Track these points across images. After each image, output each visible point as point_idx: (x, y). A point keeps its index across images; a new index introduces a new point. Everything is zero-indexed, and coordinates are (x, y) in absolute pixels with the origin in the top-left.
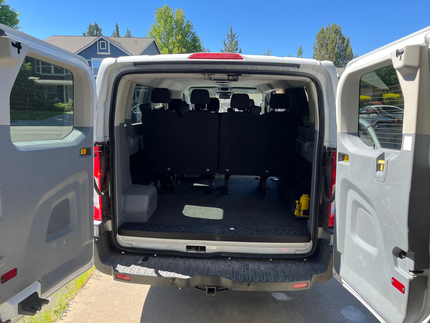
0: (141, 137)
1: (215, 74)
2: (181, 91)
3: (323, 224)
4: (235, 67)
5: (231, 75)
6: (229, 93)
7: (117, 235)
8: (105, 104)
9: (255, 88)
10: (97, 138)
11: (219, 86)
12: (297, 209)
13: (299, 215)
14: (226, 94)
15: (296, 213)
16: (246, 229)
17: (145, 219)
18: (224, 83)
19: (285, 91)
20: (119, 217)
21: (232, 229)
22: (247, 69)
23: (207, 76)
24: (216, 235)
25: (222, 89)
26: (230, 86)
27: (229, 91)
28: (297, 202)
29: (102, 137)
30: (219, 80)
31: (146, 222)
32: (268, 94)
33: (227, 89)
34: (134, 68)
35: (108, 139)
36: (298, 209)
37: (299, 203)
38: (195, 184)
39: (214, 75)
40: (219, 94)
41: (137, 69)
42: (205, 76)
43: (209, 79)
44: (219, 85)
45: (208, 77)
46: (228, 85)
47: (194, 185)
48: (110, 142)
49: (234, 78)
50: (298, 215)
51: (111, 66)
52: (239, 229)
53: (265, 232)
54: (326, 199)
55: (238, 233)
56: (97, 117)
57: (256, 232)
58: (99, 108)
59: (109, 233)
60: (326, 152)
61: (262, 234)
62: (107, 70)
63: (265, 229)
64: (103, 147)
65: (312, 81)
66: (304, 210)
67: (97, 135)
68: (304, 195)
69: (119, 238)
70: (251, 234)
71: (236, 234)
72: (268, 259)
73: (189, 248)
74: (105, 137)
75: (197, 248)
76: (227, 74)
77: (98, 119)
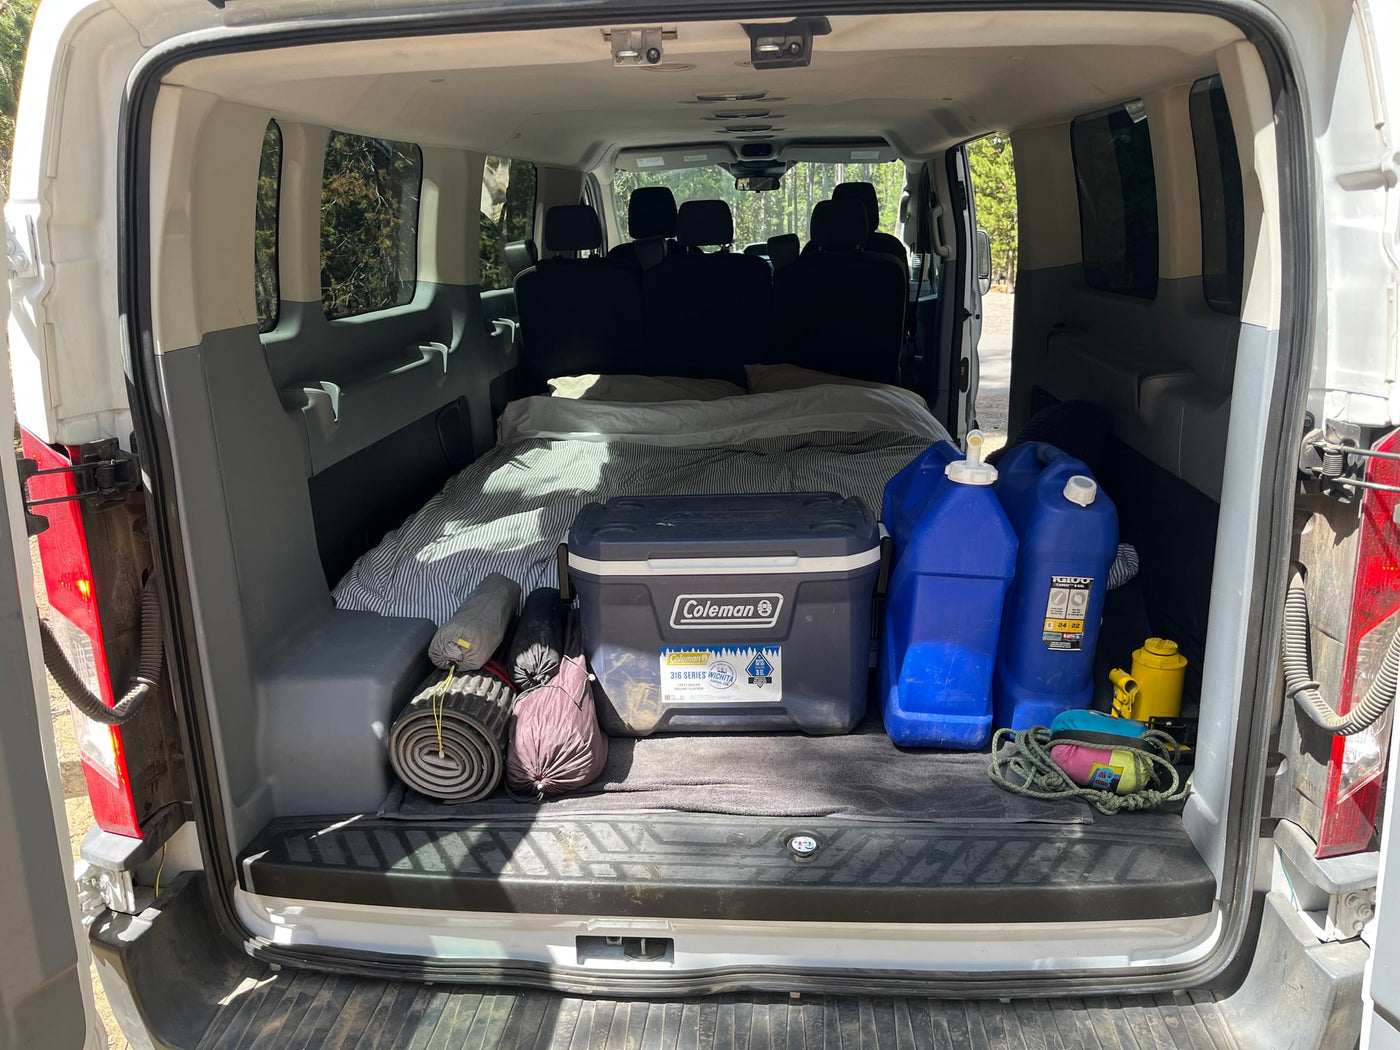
1: (680, 27)
2: (579, 167)
5: (767, 30)
6: (775, 164)
7: (238, 891)
10: (60, 421)
11: (729, 137)
14: (762, 172)
20: (237, 802)
21: (803, 849)
24: (721, 892)
25: (746, 149)
26: (774, 135)
27: (772, 157)
28: (1120, 677)
29: (97, 414)
32: (935, 158)
33: (764, 148)
37: (1130, 685)
39: (674, 34)
40: (734, 171)
43: (645, 61)
44: (729, 129)
45: (634, 50)
46: (767, 128)
48: (139, 439)
49: (785, 43)
51: (90, 19)
52: (838, 850)
53: (973, 866)
54: (1320, 711)
55: (835, 876)
56: (44, 306)
57: (929, 863)
58: (54, 260)
59: (195, 879)
60: (1329, 453)
61: (960, 882)
62: (74, 44)
63: (972, 837)
64: (95, 470)
65: (1244, 37)
66: (1155, 718)
67: (56, 408)
68: (1152, 643)
69: (249, 904)
70: (903, 881)
71: (824, 888)
72: (993, 1002)
73: (587, 944)
74: (117, 411)
75: (631, 946)
76: (742, 25)
77: (51, 320)
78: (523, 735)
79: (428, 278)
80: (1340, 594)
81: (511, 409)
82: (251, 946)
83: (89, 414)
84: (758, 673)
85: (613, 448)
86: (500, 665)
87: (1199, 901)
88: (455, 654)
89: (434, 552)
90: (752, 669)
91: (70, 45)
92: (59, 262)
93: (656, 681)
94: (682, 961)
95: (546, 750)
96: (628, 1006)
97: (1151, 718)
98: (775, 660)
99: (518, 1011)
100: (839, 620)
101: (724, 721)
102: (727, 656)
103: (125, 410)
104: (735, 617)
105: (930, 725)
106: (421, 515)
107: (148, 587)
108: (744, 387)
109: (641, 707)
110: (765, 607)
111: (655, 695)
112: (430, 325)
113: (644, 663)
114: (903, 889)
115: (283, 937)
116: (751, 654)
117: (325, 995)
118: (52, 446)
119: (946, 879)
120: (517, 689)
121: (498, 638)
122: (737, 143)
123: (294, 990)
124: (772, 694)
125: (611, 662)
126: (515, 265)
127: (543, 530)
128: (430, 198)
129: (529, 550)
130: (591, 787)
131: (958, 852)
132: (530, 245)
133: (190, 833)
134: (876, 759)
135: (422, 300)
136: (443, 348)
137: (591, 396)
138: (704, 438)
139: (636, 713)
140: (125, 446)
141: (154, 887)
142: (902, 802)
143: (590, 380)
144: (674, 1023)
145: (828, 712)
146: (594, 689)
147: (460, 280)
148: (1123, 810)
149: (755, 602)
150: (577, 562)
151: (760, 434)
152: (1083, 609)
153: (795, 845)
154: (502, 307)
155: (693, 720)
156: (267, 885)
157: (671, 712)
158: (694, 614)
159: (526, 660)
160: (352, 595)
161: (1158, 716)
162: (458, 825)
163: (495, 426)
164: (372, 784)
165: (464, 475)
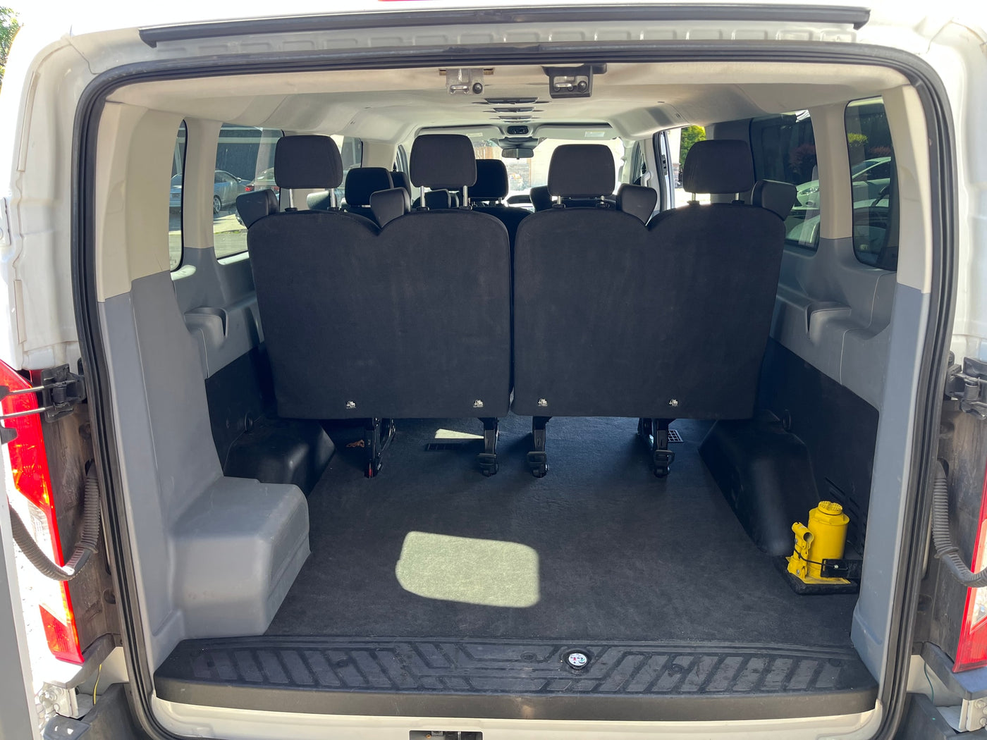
0: (253, 302)
1: (497, 67)
2: (392, 142)
3: (927, 643)
4: (582, 34)
5: (563, 72)
6: (531, 139)
7: (155, 699)
8: (52, 211)
9: (606, 125)
10: (25, 353)
11: (501, 122)
12: (800, 556)
13: (807, 576)
14: (519, 145)
15: (795, 566)
16: (630, 657)
17: (259, 623)
18: (519, 110)
19: (712, 129)
20: (155, 634)
21: (577, 663)
22: (633, 38)
23: (460, 77)
24: (519, 699)
25: (511, 130)
26: (532, 121)
27: (529, 135)
28: (798, 528)
29: (53, 346)
30: (506, 101)
31: (264, 635)
32: (645, 140)
33: (523, 129)
34: (147, 56)
35: (76, 351)
36: (805, 557)
37: (807, 536)
38: (442, 434)
39: (491, 71)
40: (501, 144)
41: (164, 56)
42: (452, 81)
43: (471, 92)
44: (501, 117)
45: (463, 84)
46: (529, 117)
47: (437, 437)
48: (84, 364)
49: (574, 81)
50: (802, 577)
51: (52, 53)
52: (604, 664)
53: (702, 677)
54: (959, 569)
55: (603, 686)
56: (15, 268)
57: (671, 675)
58: (23, 232)
60: (969, 384)
61: (696, 690)
62: (40, 71)
63: (701, 653)
64: (51, 390)
65: (909, 83)
66: (827, 560)
67: (22, 343)
68: (823, 505)
69: (162, 707)
70: (653, 690)
71: (596, 695)
74: (68, 343)
76: (543, 67)
77: (20, 277)
80: (974, 483)
83: (46, 346)
91: (37, 72)
92: (27, 234)
97: (823, 560)
103: (75, 342)
107: (90, 475)
114: (654, 696)
118: (18, 372)
119: (685, 688)
122: (504, 125)
131: (692, 665)
133: (119, 655)
140: (74, 369)
141: (92, 695)
153: (571, 660)
161: (829, 558)
162: (321, 646)
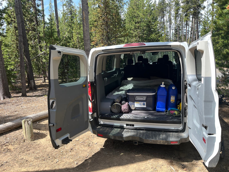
16: (152, 117)
24: (138, 120)
37: (179, 106)
52: (149, 118)
53: (160, 119)
57: (156, 119)
59: (95, 118)
61: (158, 120)
67: (90, 79)
69: (99, 120)
70: (153, 120)
72: (162, 131)
73: (127, 125)
74: (93, 79)
75: (131, 125)
78: (122, 108)
79: (115, 67)
81: (123, 81)
82: (100, 123)
84: (144, 104)
85: (134, 86)
86: (121, 102)
87: (180, 123)
88: (117, 101)
89: (115, 94)
90: (143, 104)
92: (91, 69)
93: (134, 105)
94: (135, 126)
95: (124, 109)
96: (130, 130)
98: (145, 103)
99: (121, 130)
100: (151, 100)
101: (141, 109)
102: (141, 103)
104: (141, 99)
105: (159, 109)
106: (114, 91)
108: (150, 79)
109: (133, 107)
110: (144, 98)
111: (134, 106)
112: (115, 72)
113: (133, 103)
115: (102, 123)
116: (143, 102)
117: (105, 128)
120: (122, 105)
121: (120, 100)
123: (103, 127)
124: (145, 106)
125: (130, 103)
126: (124, 65)
127: (125, 92)
128: (115, 60)
129: (124, 94)
130: (128, 113)
132: (126, 64)
133: (95, 114)
134: (155, 113)
135: (114, 70)
136: (116, 75)
137: (132, 80)
138: (144, 85)
139: (133, 108)
140: (94, 82)
142: (156, 115)
143: (132, 78)
144: (134, 131)
145: (150, 109)
146: (129, 105)
147: (118, 68)
148: (175, 116)
149: (143, 97)
150: (128, 94)
151: (151, 84)
152: (174, 99)
153: (145, 117)
154: (122, 70)
155: (138, 109)
156: (101, 118)
157: (136, 108)
158: (138, 98)
159: (123, 102)
160: (108, 97)
162: (117, 115)
163: (121, 83)
164: (109, 111)
165: (118, 88)
